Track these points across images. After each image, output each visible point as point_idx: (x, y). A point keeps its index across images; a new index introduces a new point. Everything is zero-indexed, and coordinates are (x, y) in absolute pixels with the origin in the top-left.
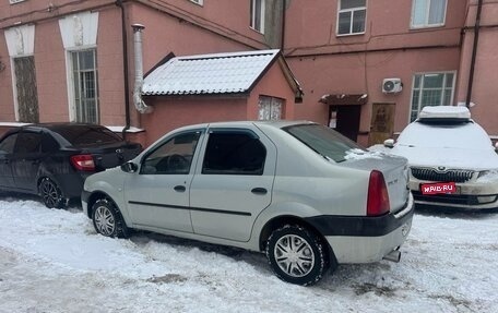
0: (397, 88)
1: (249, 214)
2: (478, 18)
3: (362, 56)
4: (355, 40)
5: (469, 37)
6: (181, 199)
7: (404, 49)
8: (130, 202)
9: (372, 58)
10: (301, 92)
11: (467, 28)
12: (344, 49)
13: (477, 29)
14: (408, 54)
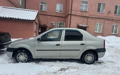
0: (54, 24)
1: (79, 50)
2: (71, 13)
3: (46, 16)
4: (44, 12)
5: (69, 16)
6: (58, 48)
7: (55, 16)
8: (36, 50)
9: (48, 17)
10: (40, 22)
11: (69, 14)
12: (42, 13)
13: (71, 15)
14: (56, 17)
